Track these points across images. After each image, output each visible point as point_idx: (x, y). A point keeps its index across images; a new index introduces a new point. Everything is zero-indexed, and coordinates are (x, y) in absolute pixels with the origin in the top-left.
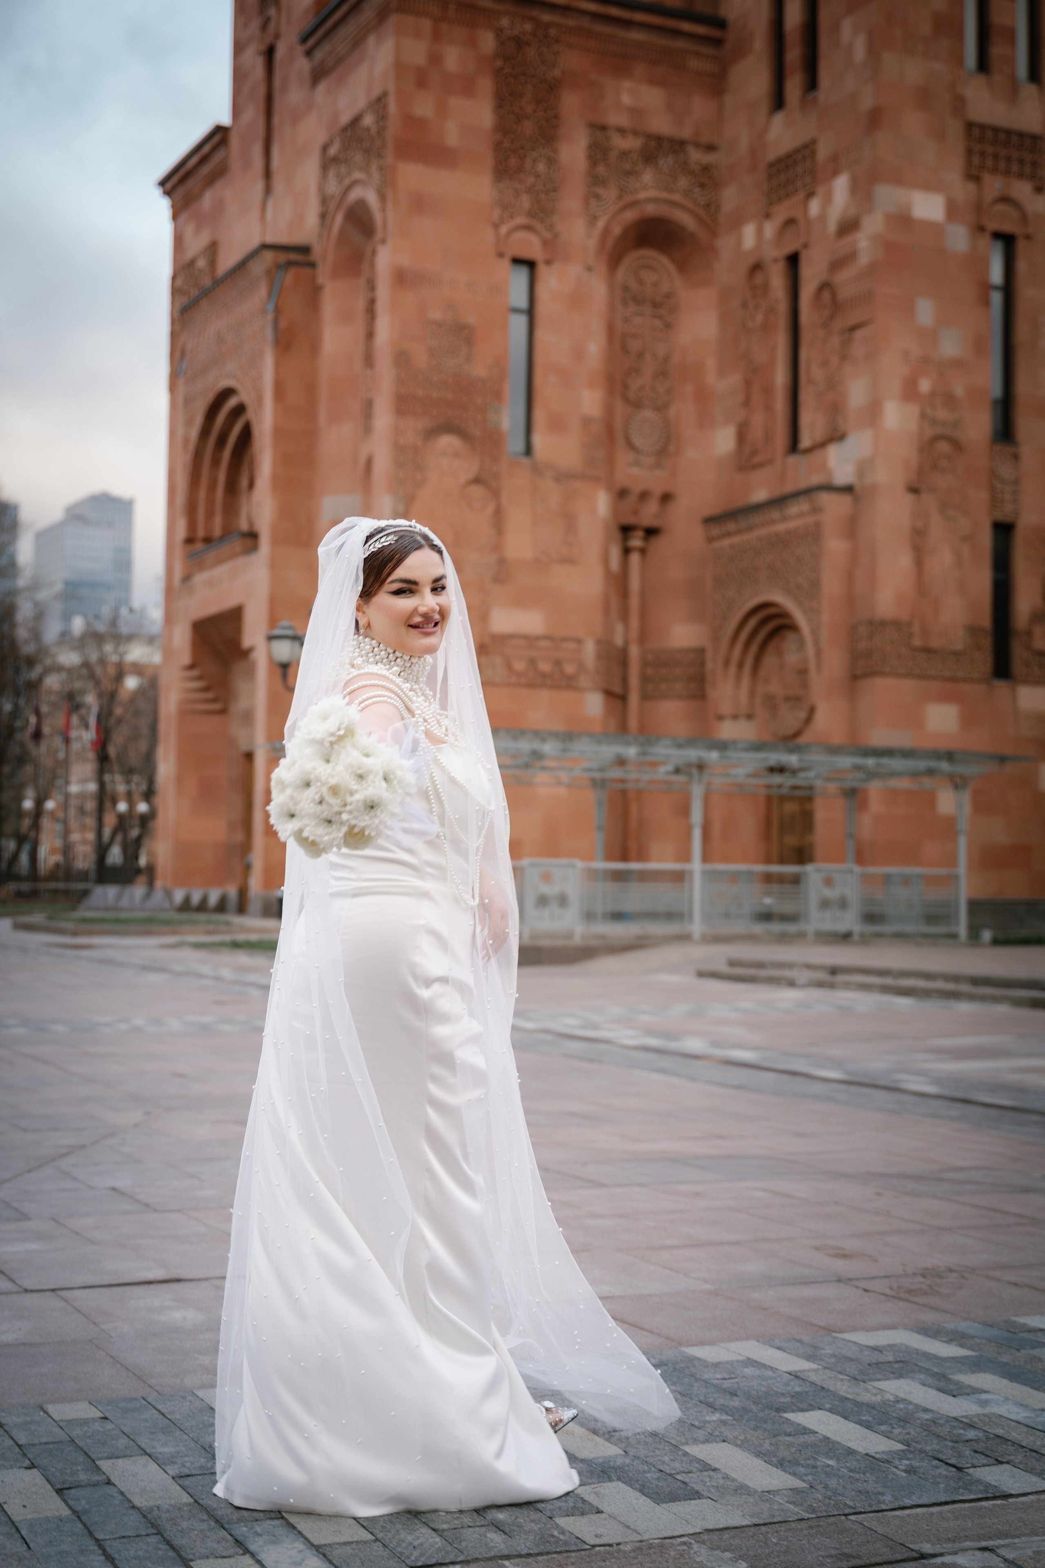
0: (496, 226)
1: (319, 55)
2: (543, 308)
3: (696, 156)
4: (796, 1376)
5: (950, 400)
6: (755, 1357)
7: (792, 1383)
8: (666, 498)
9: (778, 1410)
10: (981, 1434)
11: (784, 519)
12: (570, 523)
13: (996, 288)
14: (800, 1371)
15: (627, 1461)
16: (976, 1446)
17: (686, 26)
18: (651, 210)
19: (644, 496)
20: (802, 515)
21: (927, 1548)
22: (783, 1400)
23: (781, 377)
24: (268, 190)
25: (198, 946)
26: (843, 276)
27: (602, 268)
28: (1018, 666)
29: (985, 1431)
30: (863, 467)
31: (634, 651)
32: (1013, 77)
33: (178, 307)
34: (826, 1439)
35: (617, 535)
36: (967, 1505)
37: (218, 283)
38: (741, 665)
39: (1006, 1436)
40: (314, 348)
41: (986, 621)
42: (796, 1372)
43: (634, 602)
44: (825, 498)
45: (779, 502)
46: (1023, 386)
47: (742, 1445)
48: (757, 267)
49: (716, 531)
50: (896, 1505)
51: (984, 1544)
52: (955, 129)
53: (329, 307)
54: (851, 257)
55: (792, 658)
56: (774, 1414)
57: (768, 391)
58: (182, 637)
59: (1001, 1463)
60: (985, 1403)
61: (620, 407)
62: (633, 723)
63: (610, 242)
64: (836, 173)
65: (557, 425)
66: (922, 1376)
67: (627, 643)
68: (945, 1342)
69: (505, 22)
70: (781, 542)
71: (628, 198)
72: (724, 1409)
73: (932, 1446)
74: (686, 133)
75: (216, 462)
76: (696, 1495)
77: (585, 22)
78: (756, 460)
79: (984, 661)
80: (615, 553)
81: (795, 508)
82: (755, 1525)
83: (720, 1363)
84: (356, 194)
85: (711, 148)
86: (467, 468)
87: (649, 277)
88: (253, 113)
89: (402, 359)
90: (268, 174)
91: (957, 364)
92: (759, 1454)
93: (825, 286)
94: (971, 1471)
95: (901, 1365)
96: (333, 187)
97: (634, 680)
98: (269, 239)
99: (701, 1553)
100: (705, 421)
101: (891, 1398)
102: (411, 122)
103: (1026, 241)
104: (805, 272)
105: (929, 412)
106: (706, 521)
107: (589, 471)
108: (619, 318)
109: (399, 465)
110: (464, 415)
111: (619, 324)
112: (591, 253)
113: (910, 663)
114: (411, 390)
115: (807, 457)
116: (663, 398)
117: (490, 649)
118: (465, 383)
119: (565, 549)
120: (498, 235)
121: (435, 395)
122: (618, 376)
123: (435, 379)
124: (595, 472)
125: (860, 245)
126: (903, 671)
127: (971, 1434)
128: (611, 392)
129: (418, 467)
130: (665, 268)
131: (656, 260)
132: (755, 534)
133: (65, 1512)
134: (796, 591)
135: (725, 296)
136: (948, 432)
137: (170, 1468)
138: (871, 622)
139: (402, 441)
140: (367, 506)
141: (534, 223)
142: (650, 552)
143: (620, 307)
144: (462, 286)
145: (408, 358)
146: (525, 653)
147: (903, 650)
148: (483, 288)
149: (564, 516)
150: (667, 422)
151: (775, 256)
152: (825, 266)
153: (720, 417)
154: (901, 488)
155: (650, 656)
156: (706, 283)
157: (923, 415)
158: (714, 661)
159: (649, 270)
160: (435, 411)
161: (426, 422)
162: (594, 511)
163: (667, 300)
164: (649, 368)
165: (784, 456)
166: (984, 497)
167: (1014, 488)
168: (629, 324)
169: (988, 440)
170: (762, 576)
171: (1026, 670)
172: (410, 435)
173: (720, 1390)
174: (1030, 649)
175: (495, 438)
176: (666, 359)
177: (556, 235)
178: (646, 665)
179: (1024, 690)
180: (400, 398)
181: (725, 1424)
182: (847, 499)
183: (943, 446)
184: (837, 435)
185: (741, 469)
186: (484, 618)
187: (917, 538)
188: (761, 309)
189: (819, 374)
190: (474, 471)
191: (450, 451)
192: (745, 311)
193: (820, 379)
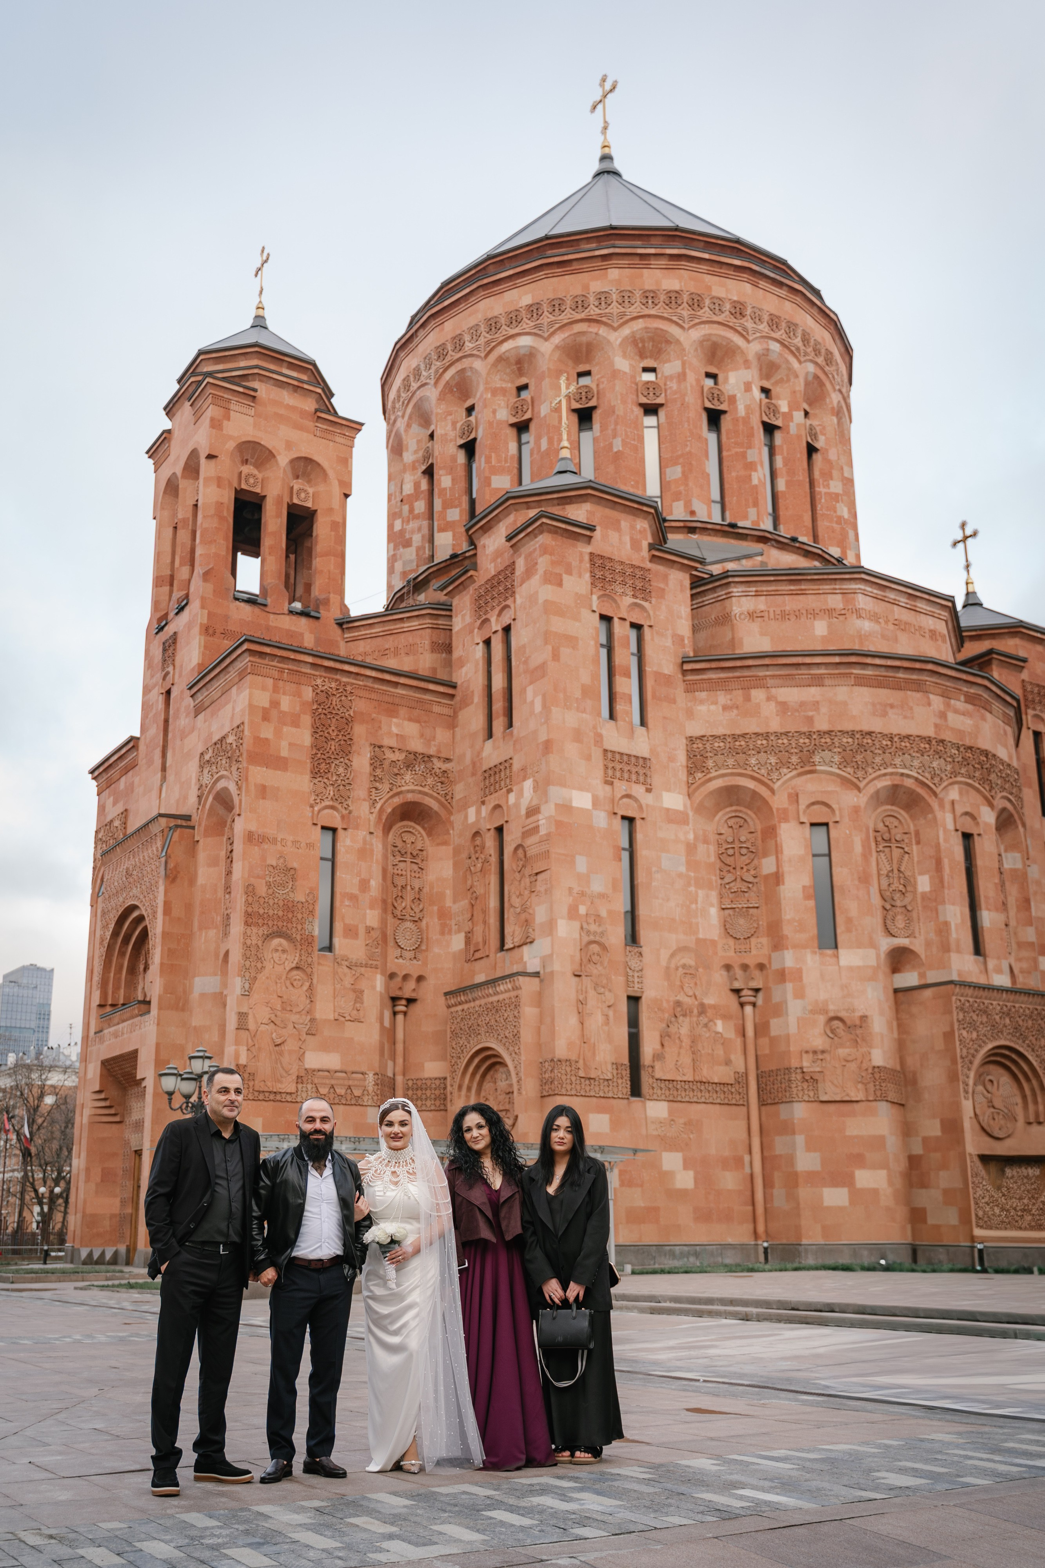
0: (312, 806)
1: (200, 697)
2: (340, 858)
3: (438, 764)
5: (598, 919)
6: (468, 1490)
8: (420, 979)
9: (478, 1511)
10: (578, 1516)
11: (496, 993)
12: (359, 995)
13: (624, 849)
15: (402, 1533)
16: (575, 1521)
17: (432, 687)
18: (410, 797)
19: (406, 977)
20: (507, 991)
21: (544, 1557)
22: (482, 1507)
23: (493, 903)
24: (164, 779)
25: (103, 1287)
26: (530, 841)
27: (379, 833)
28: (645, 1089)
29: (580, 1515)
30: (545, 960)
31: (399, 1079)
32: (631, 723)
33: (100, 852)
34: (501, 1521)
35: (389, 1003)
36: (566, 1543)
37: (127, 838)
38: (469, 1089)
39: (590, 1516)
40: (192, 881)
41: (626, 1061)
43: (400, 1047)
44: (521, 979)
45: (493, 982)
46: (642, 911)
47: (459, 1525)
48: (477, 834)
49: (452, 1001)
50: (533, 1543)
51: (572, 1555)
52: (597, 754)
53: (202, 856)
54: (536, 829)
55: (502, 1085)
56: (475, 1512)
57: (484, 912)
58: (94, 1071)
59: (586, 1526)
60: (583, 1504)
61: (390, 919)
63: (384, 817)
64: (524, 779)
65: (351, 932)
66: (554, 1495)
67: (394, 1075)
69: (319, 681)
70: (495, 1008)
71: (395, 791)
72: (450, 1511)
73: (554, 1521)
74: (432, 751)
75: (122, 954)
76: (436, 1543)
77: (369, 683)
78: (477, 955)
79: (625, 1085)
80: (387, 1014)
81: (501, 987)
82: (464, 1553)
84: (221, 784)
85: (448, 760)
86: (292, 959)
87: (409, 838)
88: (155, 731)
89: (250, 890)
90: (164, 769)
91: (602, 896)
92: (467, 1528)
93: (519, 846)
94: (571, 1530)
95: (543, 1491)
96: (206, 779)
98: (162, 811)
99: (437, 1563)
100: (445, 930)
101: (536, 1504)
102: (260, 741)
103: (641, 821)
104: (507, 837)
105: (585, 926)
106: (446, 994)
107: (371, 962)
108: (390, 864)
109: (246, 957)
110: (289, 925)
111: (390, 867)
112: (372, 823)
113: (578, 1087)
114: (256, 909)
115: (510, 954)
116: (418, 915)
117: (305, 1079)
118: (290, 905)
119: (355, 1012)
120: (313, 812)
121: (271, 912)
122: (389, 901)
123: (271, 902)
124: (374, 963)
125: (541, 822)
126: (573, 1092)
127: (573, 1516)
128: (385, 910)
129: (259, 959)
130: (419, 833)
131: (414, 828)
132: (477, 1003)
133: (124, 1562)
134: (504, 1040)
135: (457, 851)
136: (597, 939)
137: (171, 1544)
138: (552, 1060)
139: (249, 942)
140: (225, 985)
141: (336, 804)
142: (409, 1014)
143: (391, 857)
144: (289, 844)
145: (253, 889)
146: (327, 1082)
147: (573, 1078)
148: (303, 845)
149: (354, 991)
150: (420, 930)
151: (488, 827)
152: (520, 834)
153: (454, 928)
154: (569, 974)
155: (410, 1083)
156: (445, 843)
157: (582, 928)
158: (452, 1086)
159: (409, 834)
160: (270, 923)
161: (264, 930)
162: (374, 987)
163: (421, 853)
164: (409, 895)
165: (496, 953)
166: (621, 979)
167: (639, 974)
168: (396, 868)
169: (623, 944)
170: (482, 1030)
171: (651, 1091)
172: (254, 938)
173: (449, 1504)
174: (653, 1077)
175: (310, 941)
176: (420, 890)
177: (350, 812)
178: (408, 1089)
179: (649, 1104)
180: (248, 915)
181: (450, 1517)
182: (536, 980)
183: (595, 948)
184: (528, 940)
185: (468, 961)
186: (301, 1058)
187: (580, 1006)
188: (480, 860)
189: (516, 902)
190: (295, 962)
191: (280, 948)
192: (469, 861)
193: (517, 905)
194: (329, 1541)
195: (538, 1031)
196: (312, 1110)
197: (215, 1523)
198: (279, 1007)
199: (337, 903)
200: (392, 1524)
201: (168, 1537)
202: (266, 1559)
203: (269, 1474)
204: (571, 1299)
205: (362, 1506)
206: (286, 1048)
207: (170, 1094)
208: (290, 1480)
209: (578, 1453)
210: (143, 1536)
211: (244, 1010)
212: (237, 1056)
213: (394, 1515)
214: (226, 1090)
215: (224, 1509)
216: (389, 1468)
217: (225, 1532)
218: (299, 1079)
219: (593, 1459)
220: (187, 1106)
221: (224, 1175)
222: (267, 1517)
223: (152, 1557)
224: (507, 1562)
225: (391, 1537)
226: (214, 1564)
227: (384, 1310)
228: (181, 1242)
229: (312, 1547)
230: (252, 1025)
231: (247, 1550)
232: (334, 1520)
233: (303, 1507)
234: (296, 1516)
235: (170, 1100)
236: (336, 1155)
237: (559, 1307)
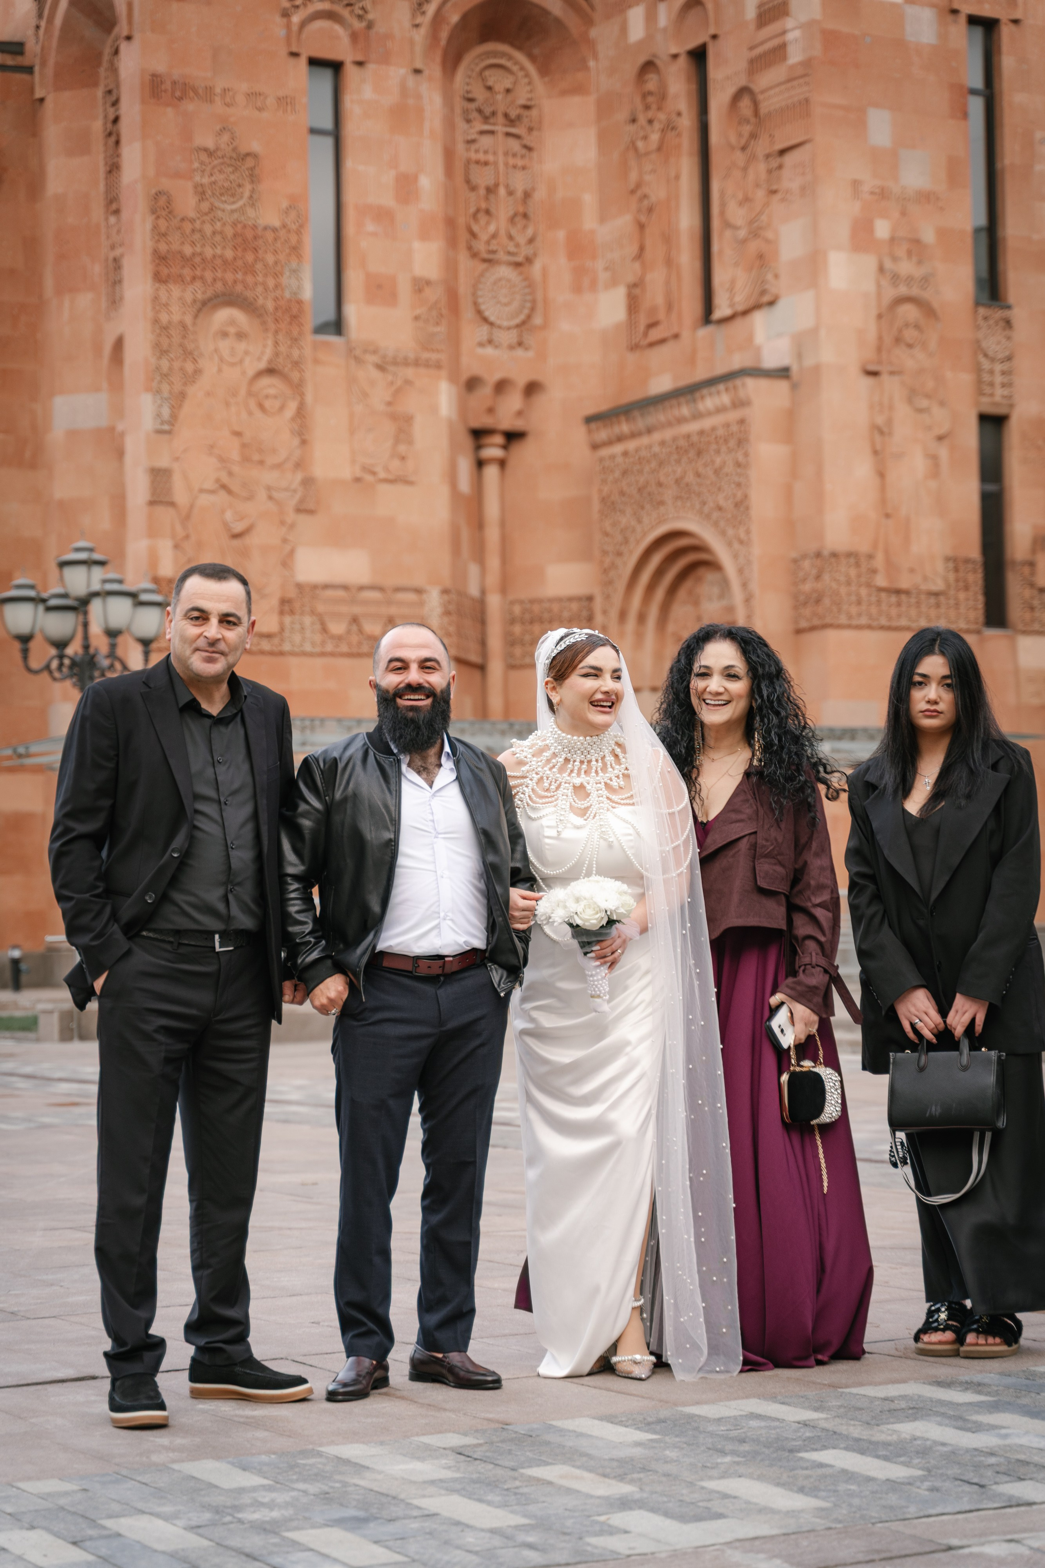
0: (286, 14)
2: (352, 129)
4: (805, 1424)
6: (759, 1411)
7: (802, 1430)
8: (532, 389)
9: (791, 1451)
10: (1002, 1460)
11: (697, 416)
12: (402, 425)
13: (973, 92)
14: (809, 1420)
15: (645, 1495)
16: (998, 1469)
19: (501, 386)
20: (720, 410)
21: (955, 1542)
22: (797, 1443)
26: (765, 80)
27: (435, 70)
28: (1015, 610)
29: (1005, 1457)
30: (803, 342)
31: (494, 601)
34: (844, 1471)
35: (467, 442)
36: (991, 1512)
38: (642, 618)
39: (1028, 1460)
41: (974, 552)
42: (805, 1421)
43: (493, 534)
44: (751, 385)
45: (689, 392)
47: (759, 1479)
48: (649, 66)
49: (603, 435)
50: (922, 1514)
51: (1009, 1537)
53: (53, 132)
54: (779, 52)
56: (787, 1454)
57: (668, 239)
59: (1024, 1480)
60: (1006, 1436)
61: (464, 261)
62: (496, 702)
63: (444, 35)
65: (381, 291)
66: (939, 1419)
67: (483, 592)
68: (961, 1391)
70: (694, 446)
72: (734, 1453)
73: (954, 1471)
76: (720, 1516)
78: (655, 334)
79: (973, 603)
80: (465, 465)
81: (708, 402)
82: (784, 1534)
83: (722, 1418)
87: (500, 81)
89: (161, 204)
91: (926, 197)
92: (778, 1484)
93: (743, 92)
94: (994, 1487)
95: (915, 1411)
97: (495, 643)
99: (736, 1556)
100: (583, 282)
101: (908, 1437)
103: (1012, 27)
104: (716, 73)
105: (888, 264)
106: (590, 420)
107: (425, 355)
108: (460, 139)
109: (161, 351)
110: (250, 279)
111: (460, 147)
112: (418, 49)
113: (874, 610)
114: (175, 247)
115: (725, 329)
116: (525, 251)
117: (297, 605)
118: (249, 234)
119: (396, 464)
120: (288, 26)
121: (209, 252)
122: (461, 221)
123: (208, 229)
124: (434, 356)
125: (790, 36)
126: (864, 621)
127: (992, 1460)
128: (452, 242)
129: (188, 354)
130: (522, 68)
131: (510, 58)
132: (657, 436)
133: (91, 1558)
134: (716, 515)
135: (605, 107)
136: (915, 291)
137: (177, 1522)
138: (818, 555)
139: (164, 318)
140: (118, 410)
141: (338, 8)
142: (511, 463)
143: (461, 125)
144: (241, 99)
145: (169, 202)
146: (344, 609)
147: (864, 592)
148: (271, 101)
149: (394, 417)
150: (530, 285)
151: (674, 50)
152: (743, 65)
153: (603, 276)
154: (854, 371)
155: (517, 609)
156: (579, 89)
157: (881, 269)
158: (605, 612)
159: (500, 72)
160: (208, 275)
161: (195, 292)
162: (434, 409)
163: (525, 113)
164: (504, 208)
165: (695, 329)
166: (966, 378)
167: (1005, 366)
168: (474, 147)
169: (970, 302)
170: (668, 495)
171: (1028, 616)
172: (175, 308)
173: (727, 1438)
174: (1032, 585)
175: (295, 311)
176: (527, 195)
177: (370, 26)
178: (512, 621)
179: (1025, 643)
180: (160, 259)
181: (738, 1463)
182: (782, 386)
183: (909, 312)
184: (766, 299)
185: (634, 348)
186: (287, 562)
187: (878, 438)
188: (657, 126)
189: (737, 215)
190: (266, 358)
191: (232, 330)
192: (632, 128)
193: (739, 222)
194: (500, 1512)
195: (788, 493)
196: (401, 646)
197: (255, 1480)
198: (235, 455)
199: (350, 229)
200: (621, 1478)
201: (168, 1509)
202: (379, 1551)
203: (345, 1385)
204: (959, 1031)
205: (548, 1443)
206: (254, 540)
207: (25, 640)
208: (386, 1394)
209: (971, 1338)
210: (115, 1507)
211: (163, 462)
212: (153, 560)
213: (621, 1462)
214: (200, 616)
215: (269, 1452)
216: (587, 1369)
217: (281, 1497)
218: (286, 605)
219: (1004, 1348)
220: (61, 665)
221: (212, 793)
222: (359, 1468)
223: (145, 1547)
224: (878, 1551)
225: (624, 1504)
226: (277, 1560)
227: (562, 1056)
228: (132, 930)
229: (468, 1526)
230: (180, 495)
231: (337, 1534)
232: (499, 1472)
233: (427, 1447)
234: (417, 1465)
235: (25, 652)
236: (458, 744)
237: (931, 1047)
